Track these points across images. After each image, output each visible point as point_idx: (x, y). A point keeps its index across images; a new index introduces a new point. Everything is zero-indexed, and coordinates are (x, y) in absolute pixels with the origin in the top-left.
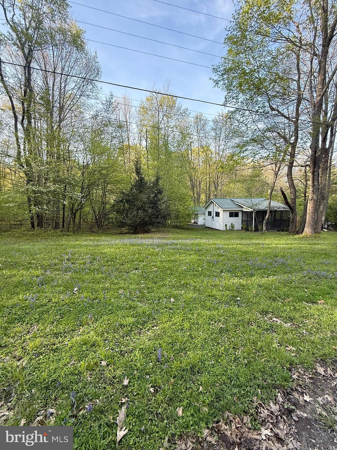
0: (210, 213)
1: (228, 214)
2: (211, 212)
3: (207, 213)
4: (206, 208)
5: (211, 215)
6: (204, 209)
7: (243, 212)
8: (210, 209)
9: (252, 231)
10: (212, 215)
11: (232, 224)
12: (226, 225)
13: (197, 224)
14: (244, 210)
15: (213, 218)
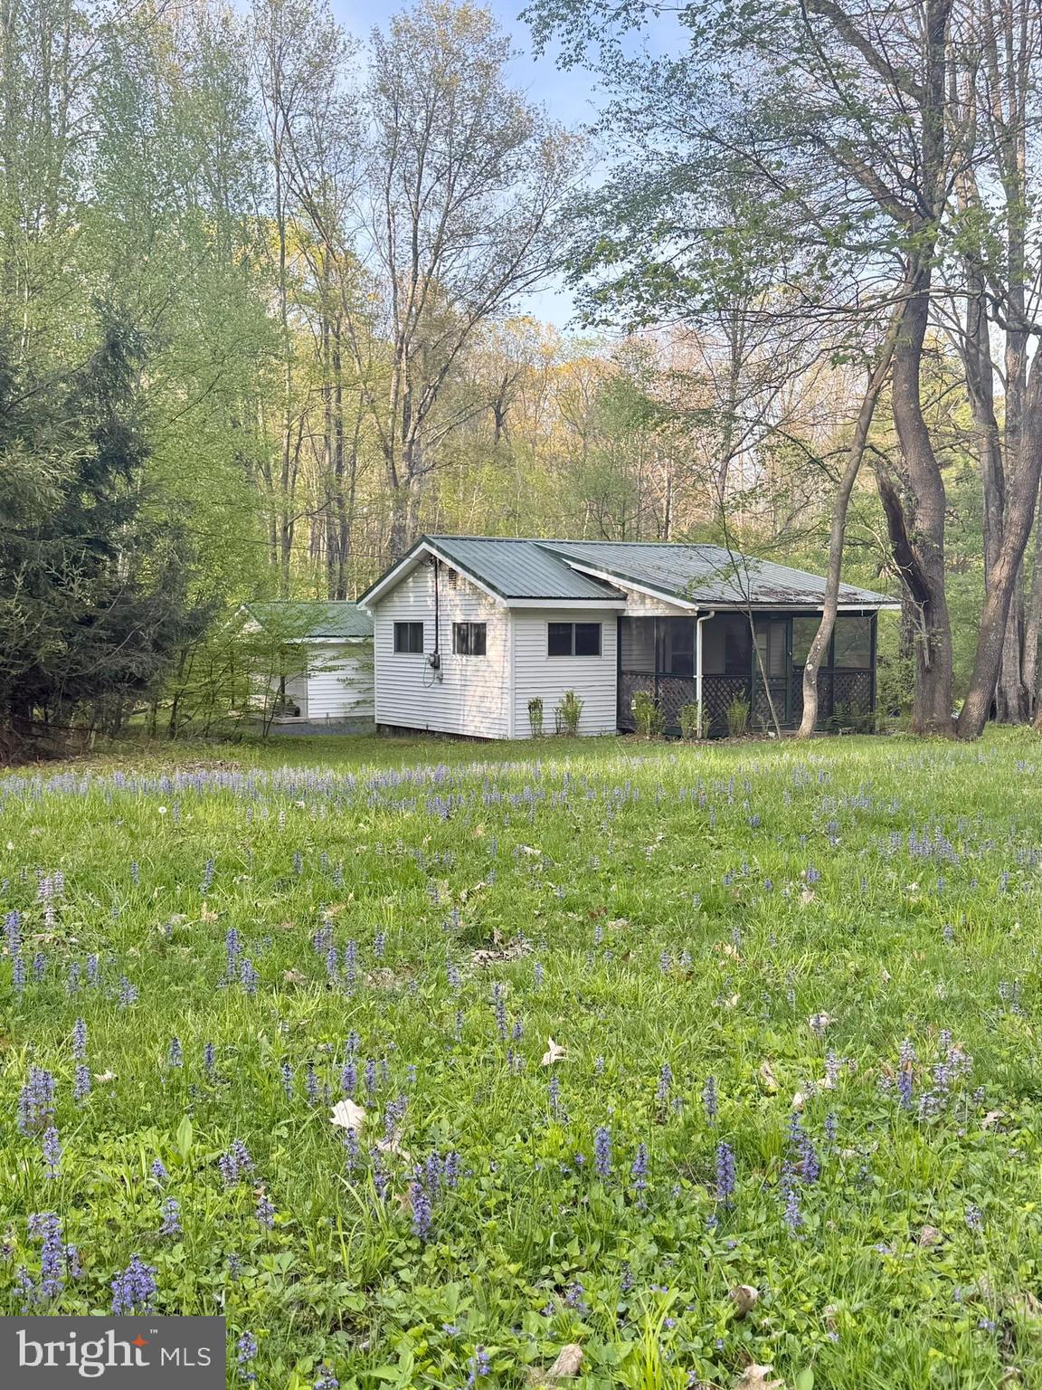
0: (409, 637)
1: (539, 635)
2: (418, 627)
3: (384, 638)
4: (378, 604)
5: (417, 648)
6: (362, 606)
7: (622, 621)
8: (410, 606)
9: (693, 735)
10: (428, 647)
11: (570, 697)
12: (535, 706)
13: (297, 713)
14: (635, 610)
15: (436, 665)
